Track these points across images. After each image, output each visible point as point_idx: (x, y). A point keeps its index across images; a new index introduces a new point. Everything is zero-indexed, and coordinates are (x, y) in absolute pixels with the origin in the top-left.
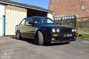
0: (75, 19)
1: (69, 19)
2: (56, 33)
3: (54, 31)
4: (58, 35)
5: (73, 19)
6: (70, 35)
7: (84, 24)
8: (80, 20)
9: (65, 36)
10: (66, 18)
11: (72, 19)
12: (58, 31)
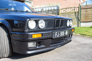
0: (58, 10)
1: (51, 10)
2: (38, 30)
3: (32, 25)
4: (42, 34)
5: (56, 10)
6: (65, 32)
7: (68, 15)
8: (64, 11)
9: (56, 35)
10: (47, 9)
11: (54, 10)
12: (42, 24)
